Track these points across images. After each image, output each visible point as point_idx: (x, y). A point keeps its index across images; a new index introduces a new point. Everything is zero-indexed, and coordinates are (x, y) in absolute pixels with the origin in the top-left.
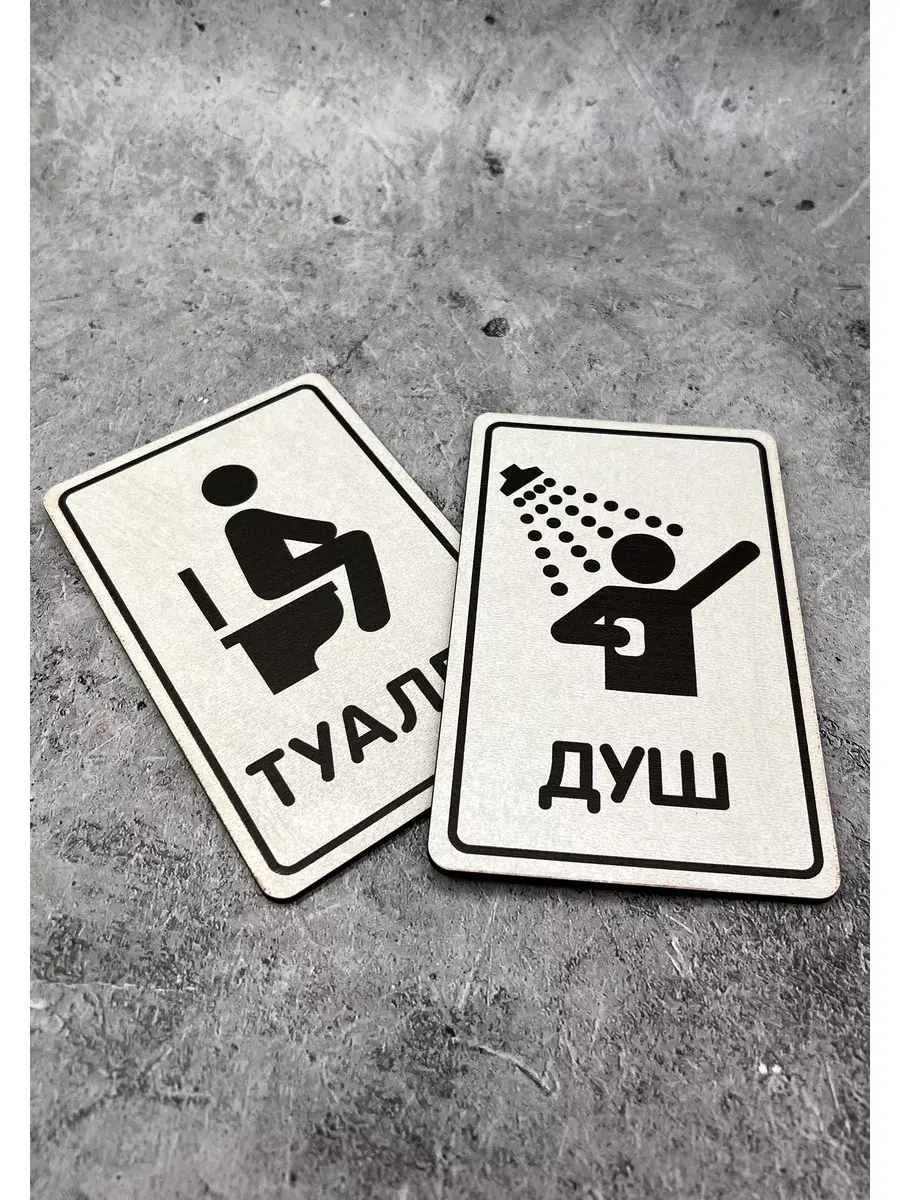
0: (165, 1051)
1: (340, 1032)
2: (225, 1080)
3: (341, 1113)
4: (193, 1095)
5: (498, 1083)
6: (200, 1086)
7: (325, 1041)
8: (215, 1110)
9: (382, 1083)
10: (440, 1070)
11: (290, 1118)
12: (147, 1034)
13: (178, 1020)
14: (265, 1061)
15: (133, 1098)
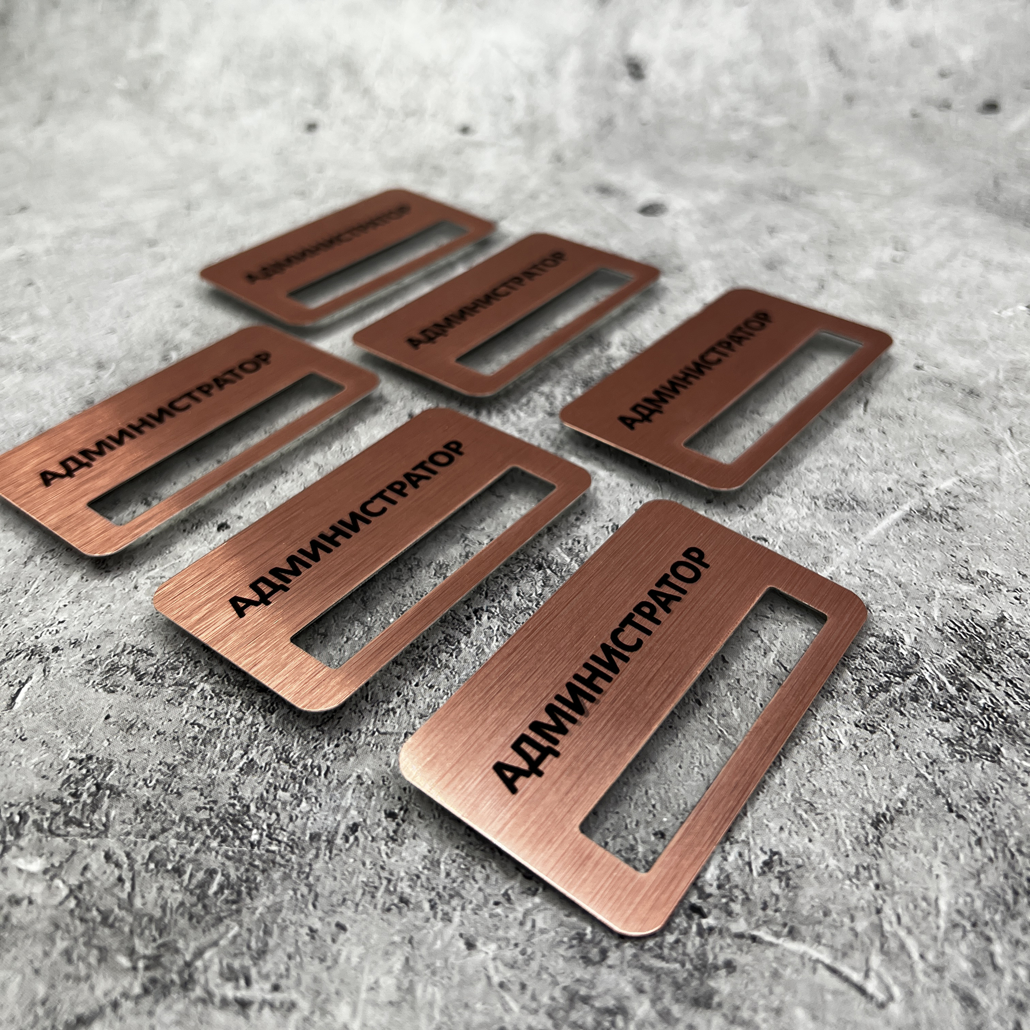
0: (227, 932)
1: (514, 910)
2: (325, 975)
4: (269, 997)
5: (790, 987)
6: (283, 983)
7: (490, 922)
8: (306, 1020)
9: (592, 985)
10: (688, 966)
12: (200, 906)
13: (250, 890)
14: (391, 949)
15: (169, 1000)
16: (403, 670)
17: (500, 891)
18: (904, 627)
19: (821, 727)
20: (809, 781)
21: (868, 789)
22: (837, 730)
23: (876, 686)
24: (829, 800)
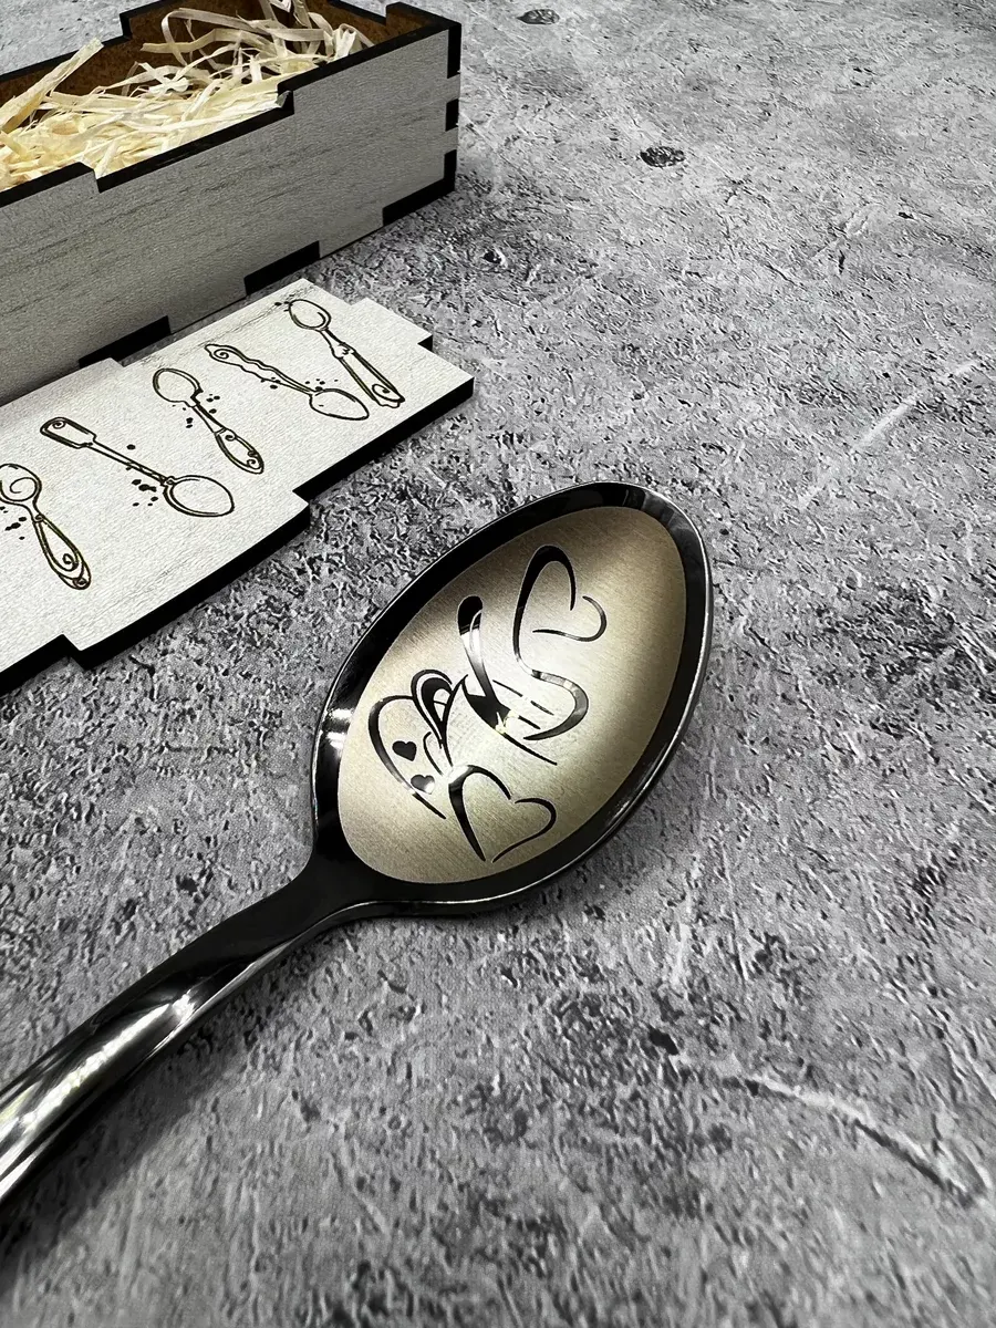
1: (379, 1046)
3: (398, 1262)
11: (253, 1277)
16: (206, 650)
17: (355, 1014)
18: (926, 576)
19: (822, 729)
20: (812, 816)
21: (901, 829)
22: (845, 733)
23: (896, 666)
24: (845, 847)
